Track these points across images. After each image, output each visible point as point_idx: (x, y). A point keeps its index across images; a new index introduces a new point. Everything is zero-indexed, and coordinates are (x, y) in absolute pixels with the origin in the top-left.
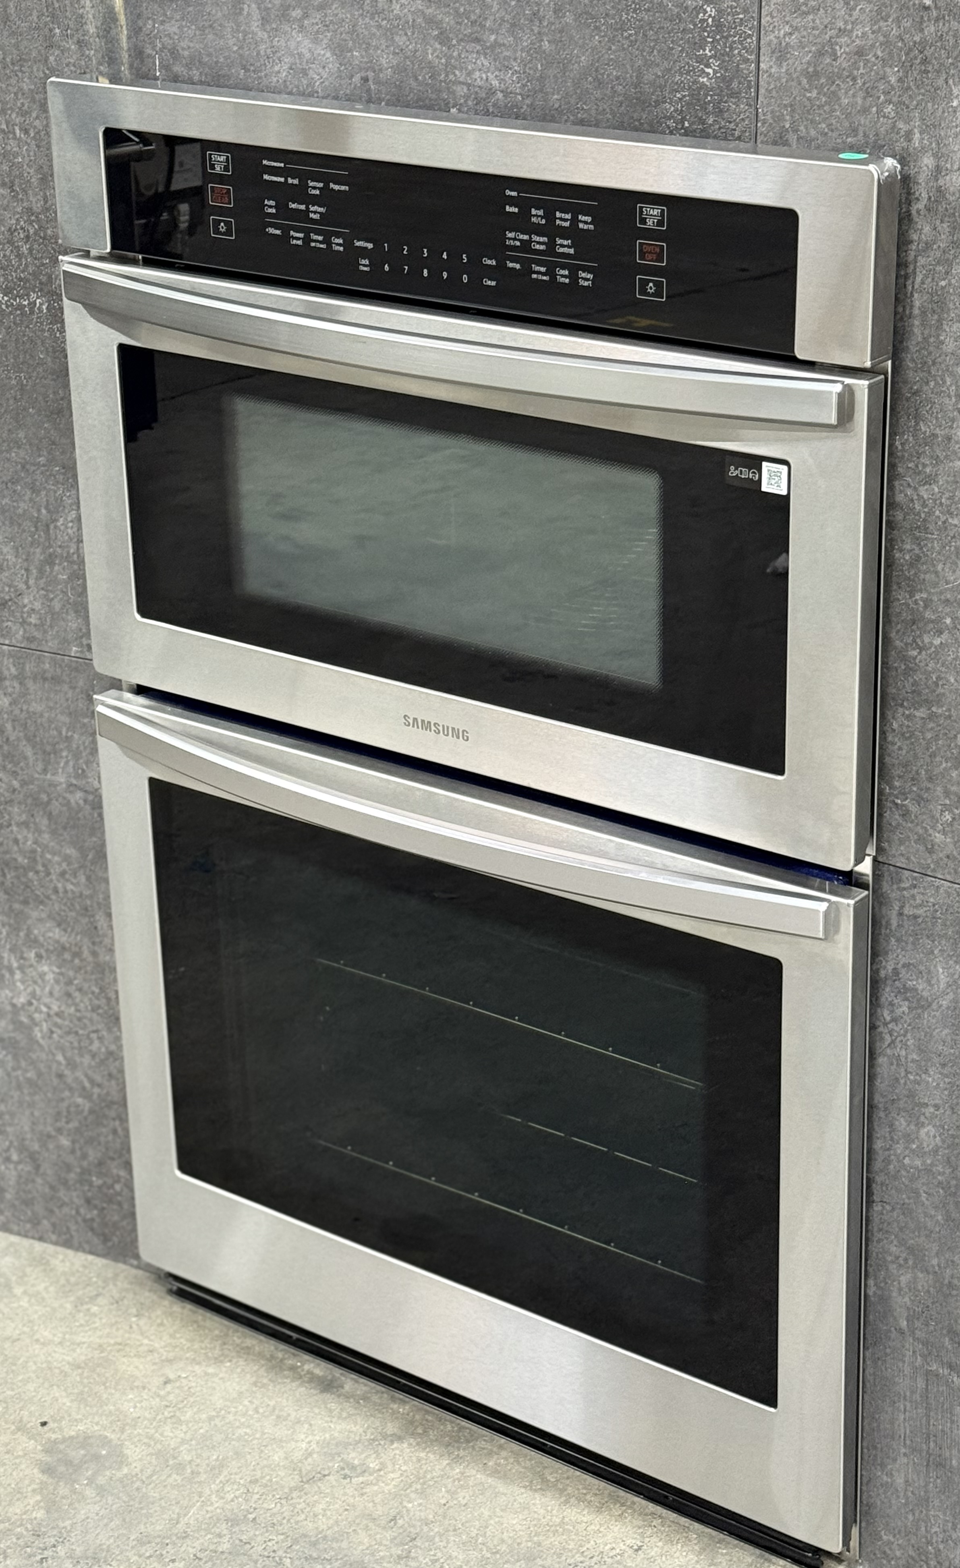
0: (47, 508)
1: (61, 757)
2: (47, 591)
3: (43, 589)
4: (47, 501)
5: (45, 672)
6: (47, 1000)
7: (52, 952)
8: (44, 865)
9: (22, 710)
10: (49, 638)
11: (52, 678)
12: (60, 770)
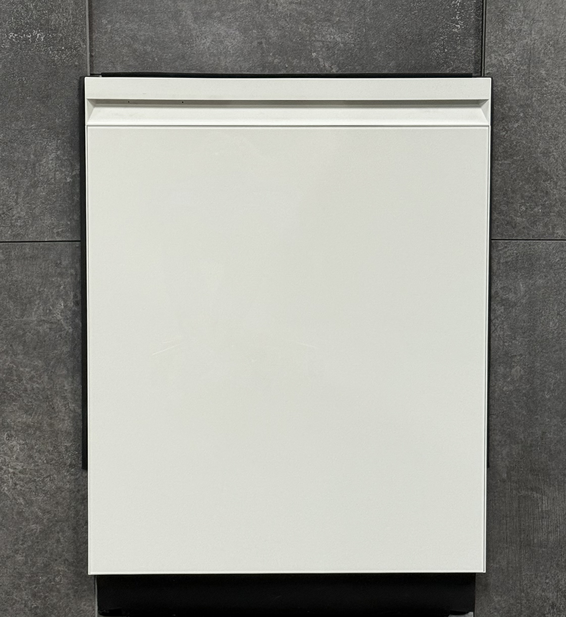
0: (33, 155)
1: (35, 305)
2: (30, 204)
3: (28, 203)
4: (35, 150)
5: (25, 254)
6: (13, 464)
7: (19, 432)
8: (18, 376)
9: (7, 281)
10: (30, 232)
11: (30, 257)
12: (33, 313)
